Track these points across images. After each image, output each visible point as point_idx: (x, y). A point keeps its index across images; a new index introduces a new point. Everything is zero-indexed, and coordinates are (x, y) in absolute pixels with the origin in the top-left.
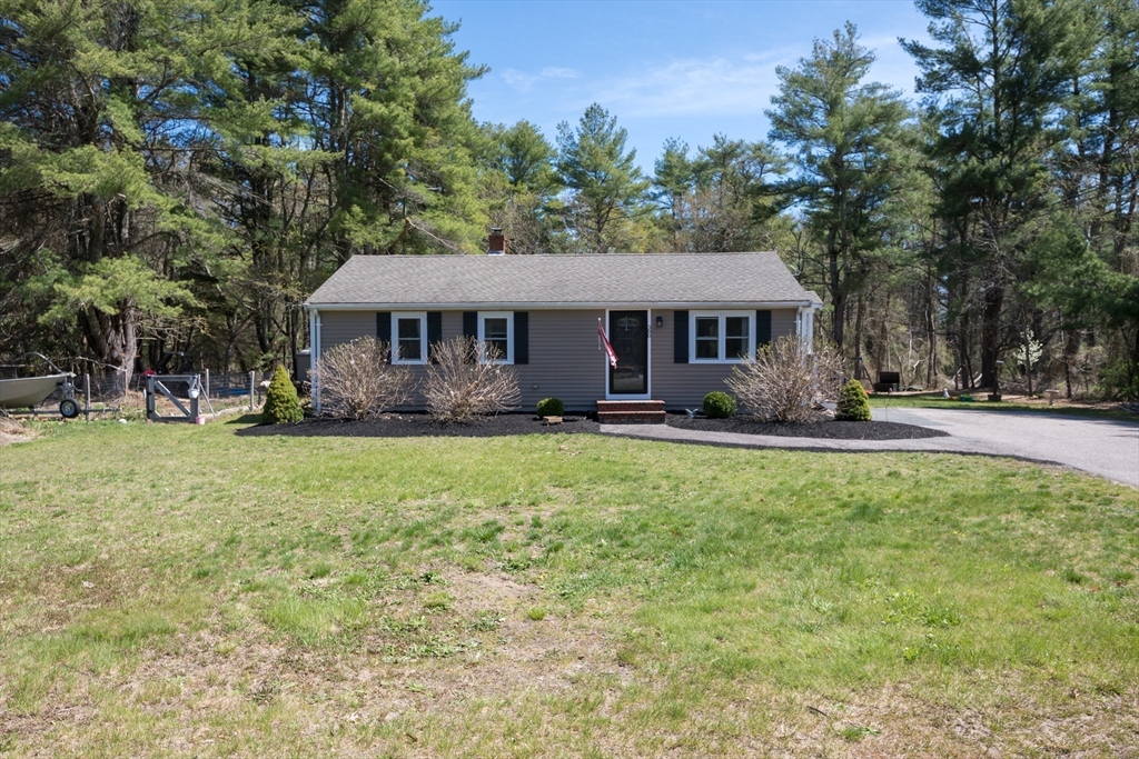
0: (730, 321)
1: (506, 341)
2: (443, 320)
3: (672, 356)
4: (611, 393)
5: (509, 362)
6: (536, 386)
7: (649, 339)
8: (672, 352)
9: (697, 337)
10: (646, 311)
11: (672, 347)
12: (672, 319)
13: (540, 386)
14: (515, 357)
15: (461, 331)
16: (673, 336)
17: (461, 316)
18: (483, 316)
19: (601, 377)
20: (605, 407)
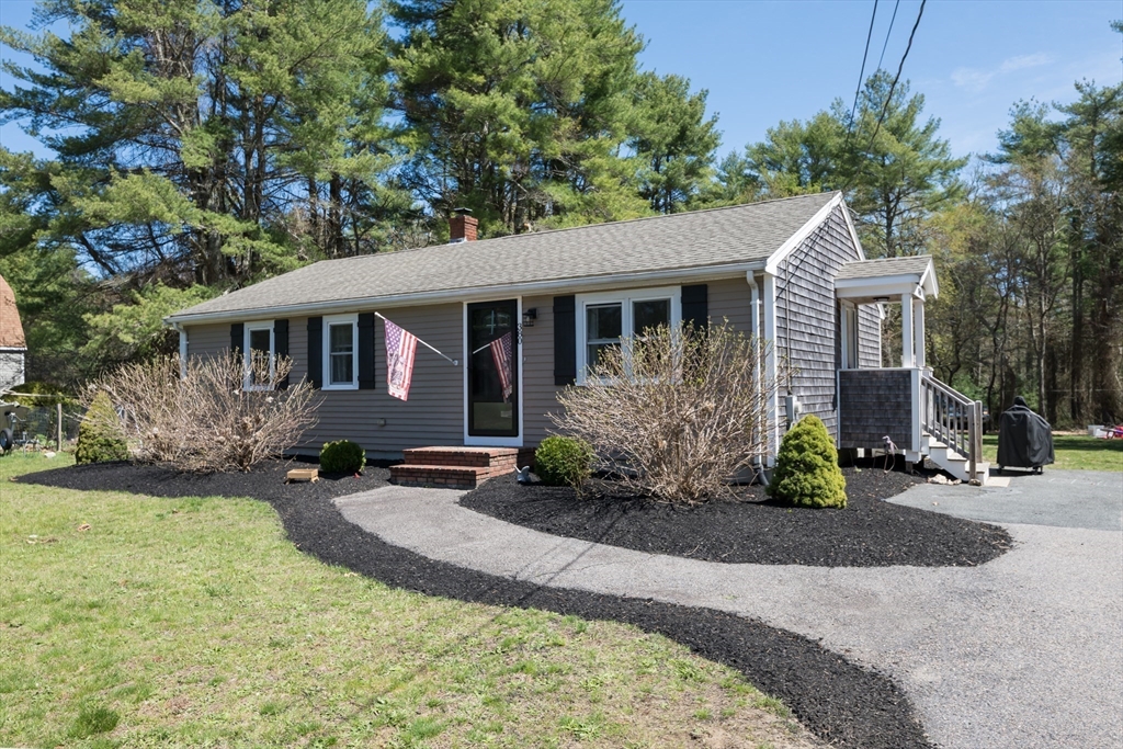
0: (639, 308)
1: (351, 356)
2: (290, 330)
3: (551, 374)
4: (470, 434)
5: (355, 386)
6: (382, 422)
7: (520, 347)
8: (552, 367)
9: (589, 338)
10: (516, 301)
11: (552, 359)
12: (551, 310)
13: (389, 422)
14: (360, 378)
15: (306, 345)
16: (553, 339)
17: (306, 323)
18: (328, 323)
19: (458, 410)
20: (413, 457)
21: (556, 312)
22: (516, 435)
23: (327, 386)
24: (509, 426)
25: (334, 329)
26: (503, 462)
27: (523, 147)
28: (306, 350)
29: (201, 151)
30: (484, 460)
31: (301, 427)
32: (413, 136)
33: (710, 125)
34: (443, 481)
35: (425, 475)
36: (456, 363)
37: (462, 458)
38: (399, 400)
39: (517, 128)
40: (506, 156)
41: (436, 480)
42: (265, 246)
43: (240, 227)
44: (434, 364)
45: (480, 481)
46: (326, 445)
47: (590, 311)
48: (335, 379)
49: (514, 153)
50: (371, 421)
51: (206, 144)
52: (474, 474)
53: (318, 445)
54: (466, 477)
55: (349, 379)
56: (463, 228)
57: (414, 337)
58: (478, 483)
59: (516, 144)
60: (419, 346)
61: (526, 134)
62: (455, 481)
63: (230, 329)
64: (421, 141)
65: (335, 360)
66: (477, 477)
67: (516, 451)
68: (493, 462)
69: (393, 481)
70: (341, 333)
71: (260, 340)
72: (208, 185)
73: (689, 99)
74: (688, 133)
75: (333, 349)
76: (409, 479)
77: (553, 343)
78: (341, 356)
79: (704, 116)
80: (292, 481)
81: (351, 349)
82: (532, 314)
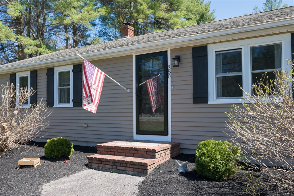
1: (69, 88)
2: (38, 75)
3: (191, 96)
4: (137, 133)
5: (71, 105)
6: (86, 125)
7: (169, 80)
8: (191, 92)
9: (217, 72)
10: (166, 52)
11: (191, 87)
12: (191, 56)
13: (89, 125)
14: (74, 101)
15: (46, 83)
16: (192, 74)
17: (46, 72)
18: (57, 70)
19: (130, 118)
20: (103, 149)
21: (194, 57)
22: (167, 134)
23: (56, 105)
24: (162, 129)
25: (60, 74)
26: (163, 154)
27: (148, 12)
28: (46, 86)
29: (17, 11)
30: (151, 154)
31: (39, 128)
32: (104, 8)
33: (212, 14)
34: (123, 168)
35: (111, 163)
36: (129, 91)
37: (136, 152)
38: (91, 112)
39: (146, 4)
40: (141, 16)
41: (119, 168)
42: (43, 50)
43: (34, 42)
44: (116, 92)
45: (150, 170)
46: (48, 141)
47: (218, 54)
48: (61, 102)
49: (144, 15)
50: (79, 125)
51: (19, 8)
52: (145, 165)
53: (44, 141)
54: (139, 167)
55: (68, 101)
56: (128, 31)
57: (103, 73)
58: (149, 171)
59: (145, 11)
60: (106, 78)
61: (149, 7)
62: (132, 169)
63: (9, 76)
64: (107, 11)
65: (61, 91)
66: (148, 168)
67: (169, 146)
68: (157, 155)
69: (89, 166)
70: (63, 76)
71: (24, 81)
72: (22, 28)
73: (204, 4)
74: (205, 16)
75: (60, 85)
76: (100, 165)
77: (192, 77)
78: (64, 89)
79: (210, 10)
80: (22, 167)
81: (69, 85)
82: (178, 58)
